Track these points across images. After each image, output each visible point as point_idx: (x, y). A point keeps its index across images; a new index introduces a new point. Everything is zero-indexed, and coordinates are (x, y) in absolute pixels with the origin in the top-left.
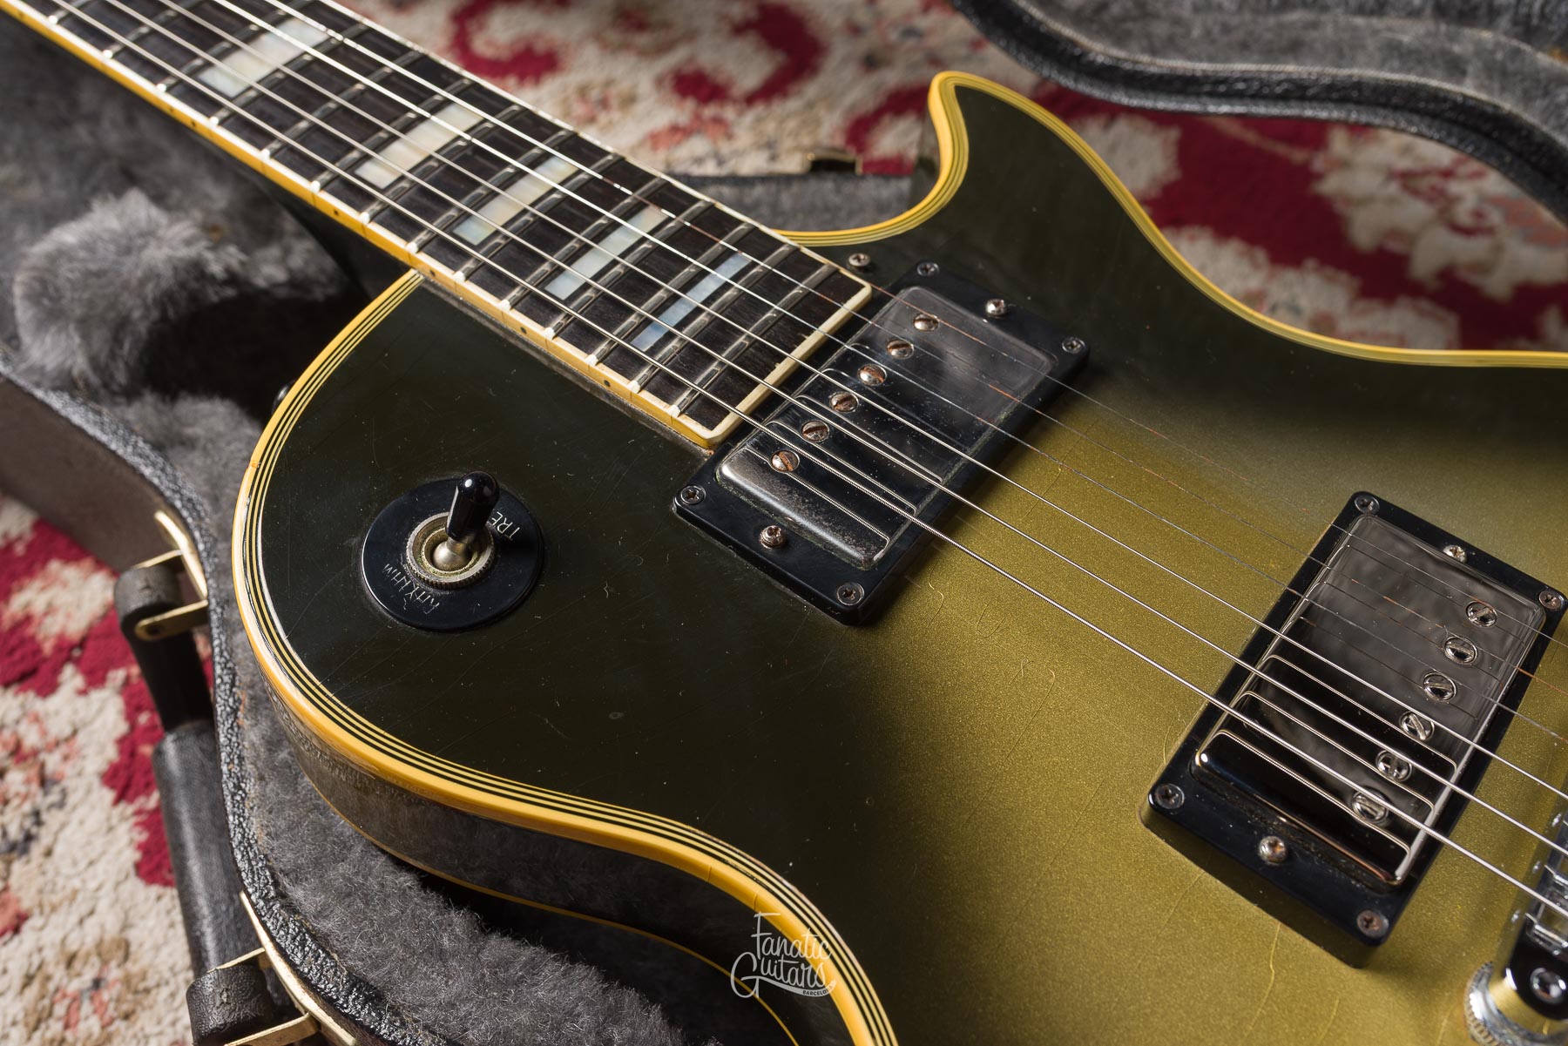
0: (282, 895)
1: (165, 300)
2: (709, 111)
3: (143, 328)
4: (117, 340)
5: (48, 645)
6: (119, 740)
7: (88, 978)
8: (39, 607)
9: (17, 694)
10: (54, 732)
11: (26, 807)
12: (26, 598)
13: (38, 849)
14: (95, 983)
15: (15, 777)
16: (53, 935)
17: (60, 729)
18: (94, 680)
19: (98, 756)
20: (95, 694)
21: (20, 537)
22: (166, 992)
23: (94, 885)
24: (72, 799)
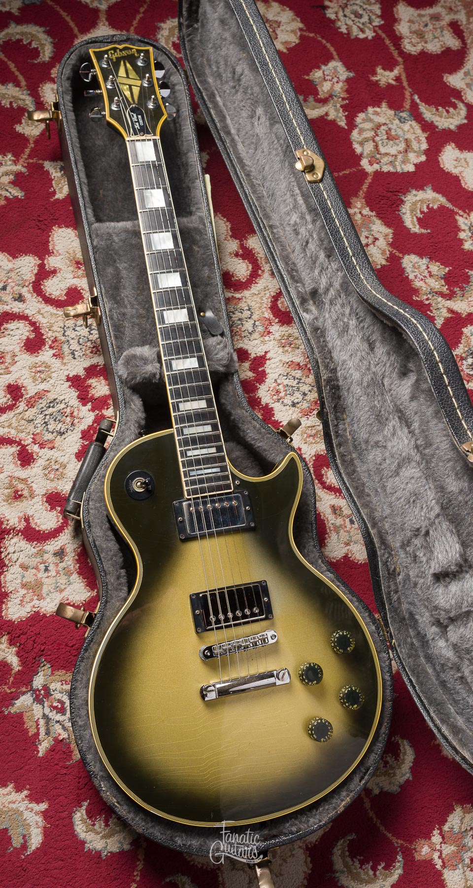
0: (88, 501)
1: (145, 378)
3: (137, 381)
4: (132, 379)
5: (90, 395)
6: (89, 426)
7: (57, 467)
8: (94, 385)
9: (79, 401)
10: (80, 415)
11: (67, 427)
12: (93, 382)
13: (64, 436)
14: (57, 469)
15: (68, 419)
16: (56, 455)
17: (81, 415)
18: (93, 410)
19: (84, 426)
20: (91, 413)
21: (100, 365)
22: (66, 480)
23: (68, 451)
24: (74, 431)
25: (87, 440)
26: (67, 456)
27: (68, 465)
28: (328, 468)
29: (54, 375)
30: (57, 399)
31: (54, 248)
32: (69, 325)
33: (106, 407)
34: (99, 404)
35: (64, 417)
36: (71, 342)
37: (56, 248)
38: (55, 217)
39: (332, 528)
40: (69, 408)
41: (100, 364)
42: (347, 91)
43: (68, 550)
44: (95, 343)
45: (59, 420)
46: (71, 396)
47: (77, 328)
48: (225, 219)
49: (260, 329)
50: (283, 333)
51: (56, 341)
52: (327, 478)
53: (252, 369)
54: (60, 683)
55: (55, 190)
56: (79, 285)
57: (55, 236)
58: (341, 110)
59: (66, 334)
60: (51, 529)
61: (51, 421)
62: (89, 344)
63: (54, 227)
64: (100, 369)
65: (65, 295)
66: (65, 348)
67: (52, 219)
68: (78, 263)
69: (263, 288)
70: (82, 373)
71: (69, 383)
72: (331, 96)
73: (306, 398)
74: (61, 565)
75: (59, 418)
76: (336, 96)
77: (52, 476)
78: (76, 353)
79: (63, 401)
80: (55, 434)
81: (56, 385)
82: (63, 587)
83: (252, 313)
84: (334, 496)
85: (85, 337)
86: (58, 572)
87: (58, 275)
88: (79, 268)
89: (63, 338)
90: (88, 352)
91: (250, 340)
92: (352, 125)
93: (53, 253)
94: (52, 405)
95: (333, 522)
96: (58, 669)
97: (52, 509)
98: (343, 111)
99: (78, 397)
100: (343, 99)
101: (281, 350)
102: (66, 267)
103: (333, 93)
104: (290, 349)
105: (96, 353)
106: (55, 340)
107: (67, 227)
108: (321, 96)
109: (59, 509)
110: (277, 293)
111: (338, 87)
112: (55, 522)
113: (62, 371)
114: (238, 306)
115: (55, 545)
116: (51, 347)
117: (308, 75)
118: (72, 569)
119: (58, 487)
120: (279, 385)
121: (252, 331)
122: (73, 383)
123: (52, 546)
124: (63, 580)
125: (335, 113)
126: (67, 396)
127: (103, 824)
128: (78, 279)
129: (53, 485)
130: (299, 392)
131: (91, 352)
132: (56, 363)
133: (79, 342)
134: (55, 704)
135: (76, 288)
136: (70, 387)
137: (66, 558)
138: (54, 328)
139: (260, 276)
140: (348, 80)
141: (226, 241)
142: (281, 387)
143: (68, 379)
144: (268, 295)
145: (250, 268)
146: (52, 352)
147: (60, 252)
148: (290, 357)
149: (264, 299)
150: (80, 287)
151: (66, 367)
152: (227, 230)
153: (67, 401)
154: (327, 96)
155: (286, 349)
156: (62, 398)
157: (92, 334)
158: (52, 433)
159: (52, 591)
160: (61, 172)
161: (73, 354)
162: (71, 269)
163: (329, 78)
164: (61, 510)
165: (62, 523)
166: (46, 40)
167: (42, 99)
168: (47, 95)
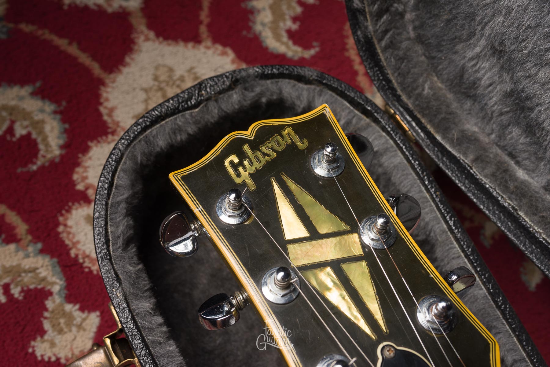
166: (42, 111)
167: (73, 253)
168: (80, 237)
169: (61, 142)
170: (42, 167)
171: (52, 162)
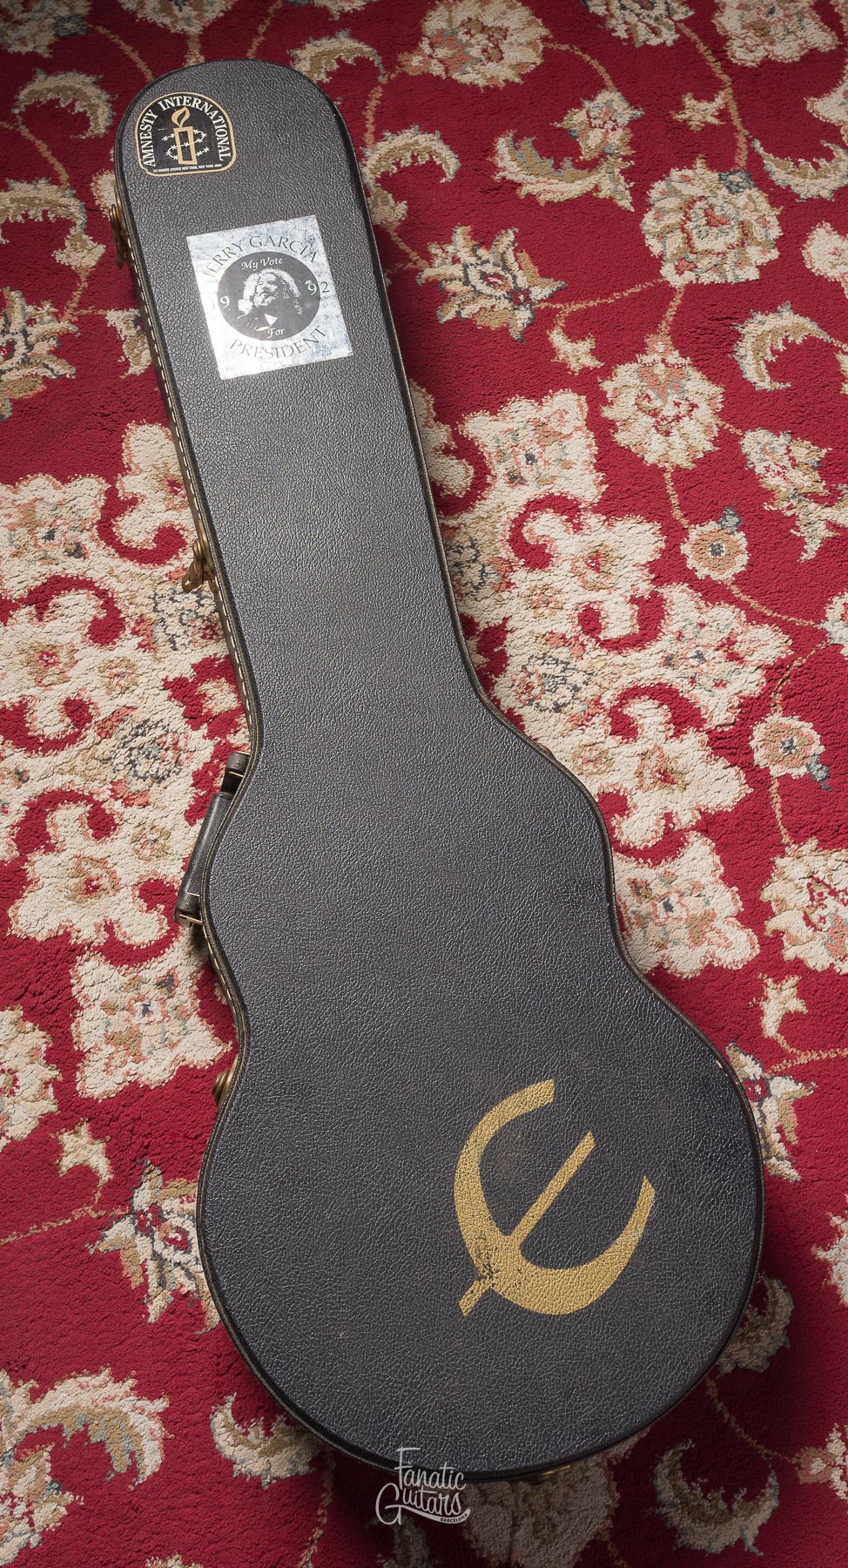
2: (583, 638)
5: (205, 711)
6: (205, 764)
7: (155, 836)
8: (210, 693)
9: (187, 722)
10: (189, 746)
11: (168, 767)
12: (208, 687)
13: (163, 784)
14: (156, 840)
15: (170, 753)
16: (152, 816)
17: (191, 746)
18: (210, 736)
19: (196, 765)
20: (208, 741)
21: (220, 659)
22: (171, 857)
23: (171, 808)
24: (181, 774)
25: (203, 788)
26: (170, 817)
27: (173, 833)
28: (621, 816)
29: (141, 679)
30: (148, 720)
31: (131, 462)
32: (163, 592)
33: (232, 731)
34: (222, 725)
35: (163, 752)
36: (169, 620)
37: (135, 460)
38: (130, 407)
39: (633, 920)
40: (169, 735)
41: (218, 656)
42: (631, 144)
43: (180, 976)
44: (208, 620)
45: (154, 757)
46: (173, 714)
47: (177, 597)
48: (424, 390)
49: (493, 578)
50: (534, 584)
51: (143, 621)
52: (622, 834)
53: (482, 650)
54: (178, 1200)
55: (127, 360)
56: (176, 522)
57: (132, 439)
58: (622, 179)
59: (159, 608)
60: (150, 942)
61: (142, 760)
62: (198, 623)
63: (128, 425)
64: (220, 665)
65: (154, 541)
66: (159, 630)
67: (126, 411)
68: (173, 484)
69: (495, 506)
70: (189, 673)
71: (168, 693)
72: (603, 155)
73: (579, 695)
74: (169, 1001)
75: (153, 753)
76: (611, 155)
77: (147, 852)
78: (177, 640)
79: (160, 724)
80: (149, 781)
81: (146, 696)
82: (175, 1039)
83: (478, 551)
84: (634, 864)
85: (190, 611)
86: (165, 1015)
87: (140, 506)
88: (176, 493)
89: (154, 616)
90: (197, 637)
91: (476, 599)
92: (642, 202)
93: (129, 469)
94: (140, 731)
95: (634, 909)
96: (175, 1177)
97: (149, 908)
98: (625, 181)
99: (185, 715)
100: (625, 158)
101: (531, 613)
102: (153, 492)
103: (607, 150)
104: (547, 612)
105: (211, 638)
106: (141, 620)
107: (151, 422)
108: (586, 156)
109: (162, 907)
110: (520, 514)
111: (616, 139)
112: (156, 930)
113: (155, 672)
114: (454, 542)
115: (158, 969)
116: (135, 632)
117: (561, 120)
118: (189, 1007)
119: (159, 871)
120: (530, 675)
121: (480, 584)
122: (174, 691)
123: (154, 970)
124: (174, 1027)
125: (612, 186)
126: (165, 715)
127: (262, 1432)
128: (175, 512)
129: (150, 867)
130: (566, 686)
131: (203, 637)
132: (144, 659)
133: (181, 620)
134: (172, 1235)
135: (171, 528)
136: (169, 698)
137: (178, 990)
138: (139, 600)
139: (489, 485)
140: (633, 124)
141: (428, 429)
142: (533, 678)
143: (167, 685)
144: (504, 519)
145: (471, 472)
146: (136, 640)
147: (141, 466)
148: (547, 625)
149: (498, 525)
150: (179, 524)
151: (162, 666)
152: (428, 409)
153: (165, 722)
154: (596, 155)
155: (540, 611)
156: (156, 718)
157: (203, 605)
158: (144, 779)
159: (157, 1046)
160: (135, 327)
161: (172, 641)
162: (162, 494)
163: (599, 122)
164: (165, 909)
165: (167, 931)
166: (99, 98)
167: (97, 202)
168: (105, 194)
169: (108, 124)
170: (89, 138)
171: (97, 137)
